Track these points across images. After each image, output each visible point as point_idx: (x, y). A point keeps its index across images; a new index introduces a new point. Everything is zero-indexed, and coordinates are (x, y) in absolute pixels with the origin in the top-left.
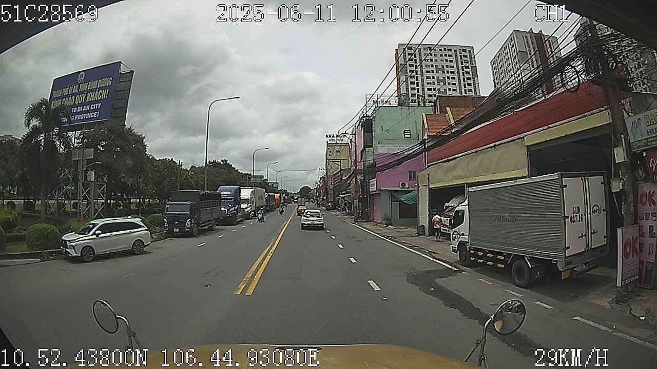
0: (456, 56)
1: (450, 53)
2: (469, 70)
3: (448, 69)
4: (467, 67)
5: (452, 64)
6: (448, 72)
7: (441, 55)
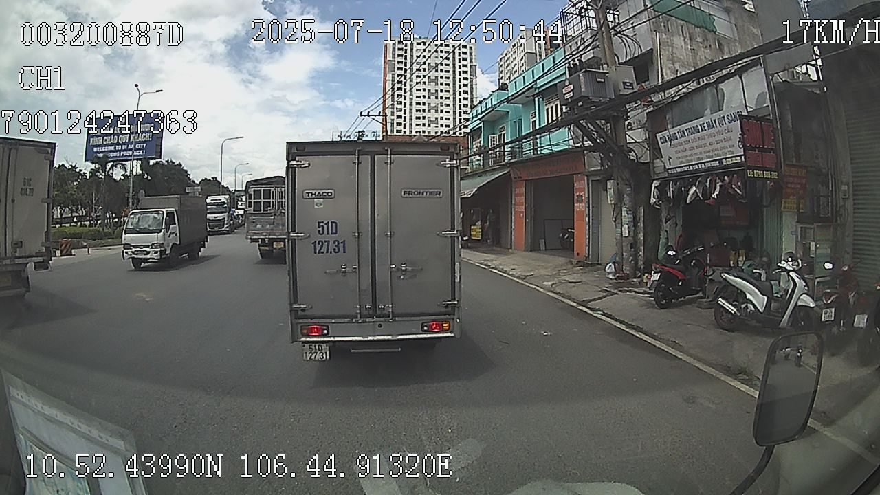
0: (454, 52)
1: (447, 49)
2: (468, 69)
4: (465, 66)
6: (442, 71)
7: (436, 52)
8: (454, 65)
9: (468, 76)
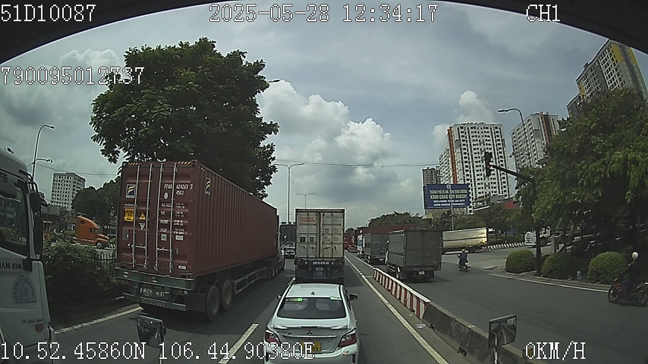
0: (492, 132)
1: (487, 130)
2: (500, 142)
3: (487, 142)
4: (499, 140)
5: (489, 139)
6: (487, 144)
7: (482, 132)
8: (493, 140)
9: (501, 146)
